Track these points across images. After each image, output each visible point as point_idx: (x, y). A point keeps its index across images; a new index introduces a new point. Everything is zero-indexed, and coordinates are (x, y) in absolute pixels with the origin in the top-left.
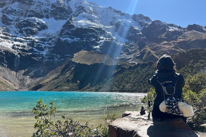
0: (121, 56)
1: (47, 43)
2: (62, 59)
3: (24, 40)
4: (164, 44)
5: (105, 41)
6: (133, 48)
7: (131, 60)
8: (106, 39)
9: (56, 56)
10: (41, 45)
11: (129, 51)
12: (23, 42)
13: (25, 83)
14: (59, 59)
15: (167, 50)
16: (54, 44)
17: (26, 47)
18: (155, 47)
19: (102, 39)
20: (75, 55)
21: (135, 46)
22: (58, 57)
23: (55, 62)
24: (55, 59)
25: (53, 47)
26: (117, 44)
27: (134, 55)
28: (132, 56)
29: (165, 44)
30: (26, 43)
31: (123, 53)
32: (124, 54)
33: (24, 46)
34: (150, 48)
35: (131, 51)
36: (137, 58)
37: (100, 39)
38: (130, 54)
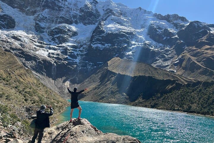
0: (156, 63)
1: (79, 50)
2: (95, 67)
3: (58, 48)
4: (205, 49)
5: (137, 47)
6: (170, 54)
7: (168, 67)
8: (138, 44)
9: (89, 64)
10: (74, 53)
11: (164, 57)
12: (56, 50)
13: (64, 92)
14: (92, 67)
15: (210, 56)
16: (86, 51)
17: (60, 55)
18: (195, 52)
19: (134, 44)
20: (109, 62)
21: (171, 51)
22: (91, 64)
23: (89, 70)
24: (88, 67)
25: (85, 55)
26: (151, 49)
27: (171, 61)
28: (169, 63)
29: (207, 49)
30: (59, 51)
31: (159, 60)
32: (160, 60)
33: (58, 55)
34: (190, 54)
35: (168, 57)
36: (175, 65)
37: (132, 45)
38: (166, 60)
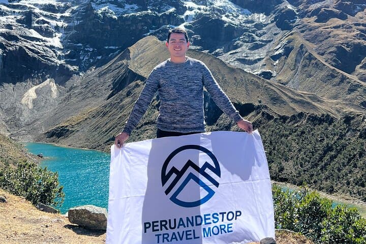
0: (236, 53)
1: (62, 17)
2: (100, 57)
3: (9, 9)
4: (335, 27)
5: (198, 16)
6: (264, 33)
7: (260, 64)
8: (199, 9)
9: (84, 50)
10: (48, 23)
11: (253, 40)
12: (6, 14)
13: (19, 120)
14: (91, 57)
15: (342, 44)
16: (78, 20)
17: (14, 28)
18: (314, 33)
19: (191, 9)
20: (133, 49)
21: (267, 27)
22: (88, 51)
23: (83, 65)
24: (81, 58)
25: (76, 28)
26: (225, 22)
27: (265, 51)
28: (261, 53)
29: (337, 27)
30: (13, 17)
31: (241, 45)
32: (244, 47)
33: (9, 26)
34: (304, 37)
35: (259, 40)
36: (275, 58)
37: (185, 9)
38: (256, 47)
